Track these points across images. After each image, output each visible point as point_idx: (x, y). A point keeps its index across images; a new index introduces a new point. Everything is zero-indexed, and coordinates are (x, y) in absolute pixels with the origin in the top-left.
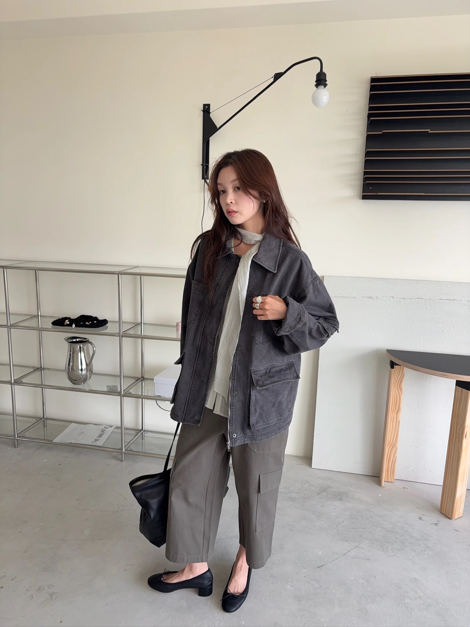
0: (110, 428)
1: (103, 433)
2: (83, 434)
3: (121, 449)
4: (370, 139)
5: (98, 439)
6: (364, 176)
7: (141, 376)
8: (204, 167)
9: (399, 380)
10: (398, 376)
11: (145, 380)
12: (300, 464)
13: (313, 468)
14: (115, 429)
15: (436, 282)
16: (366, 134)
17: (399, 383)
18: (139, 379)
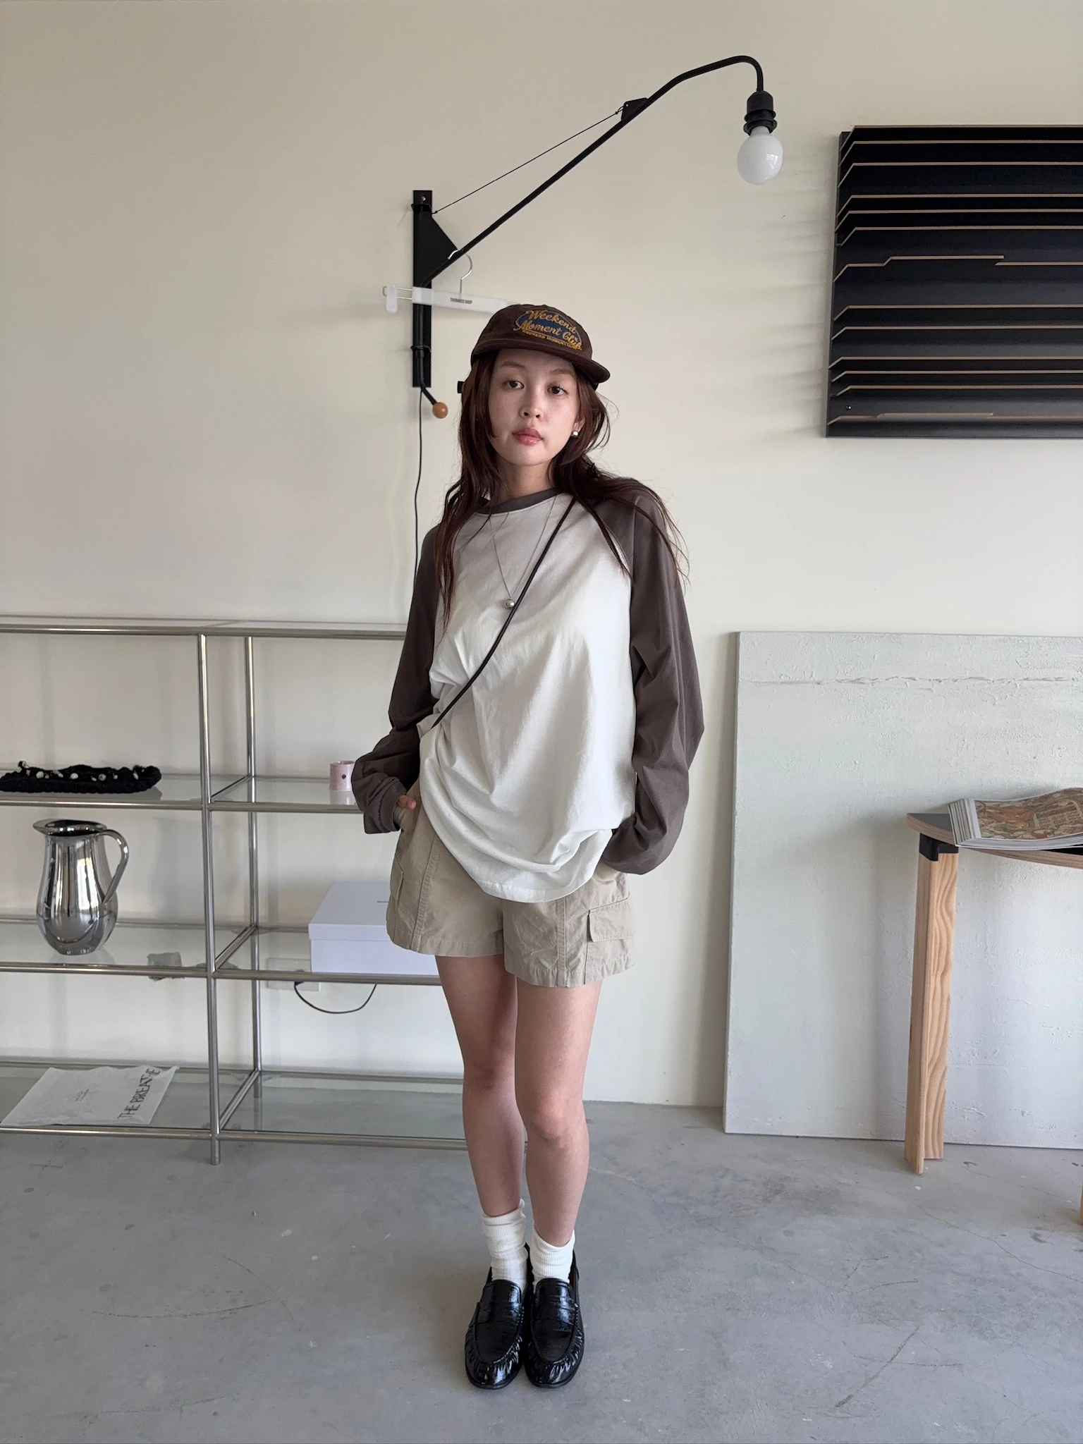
0: (163, 1074)
2: (87, 1095)
3: (210, 1128)
5: (136, 1105)
6: (832, 376)
7: (249, 924)
8: (419, 353)
9: (946, 888)
10: (943, 879)
11: (260, 931)
12: (694, 1127)
13: (727, 1131)
14: (178, 1075)
15: (1013, 638)
16: (836, 273)
17: (945, 898)
18: (246, 930)
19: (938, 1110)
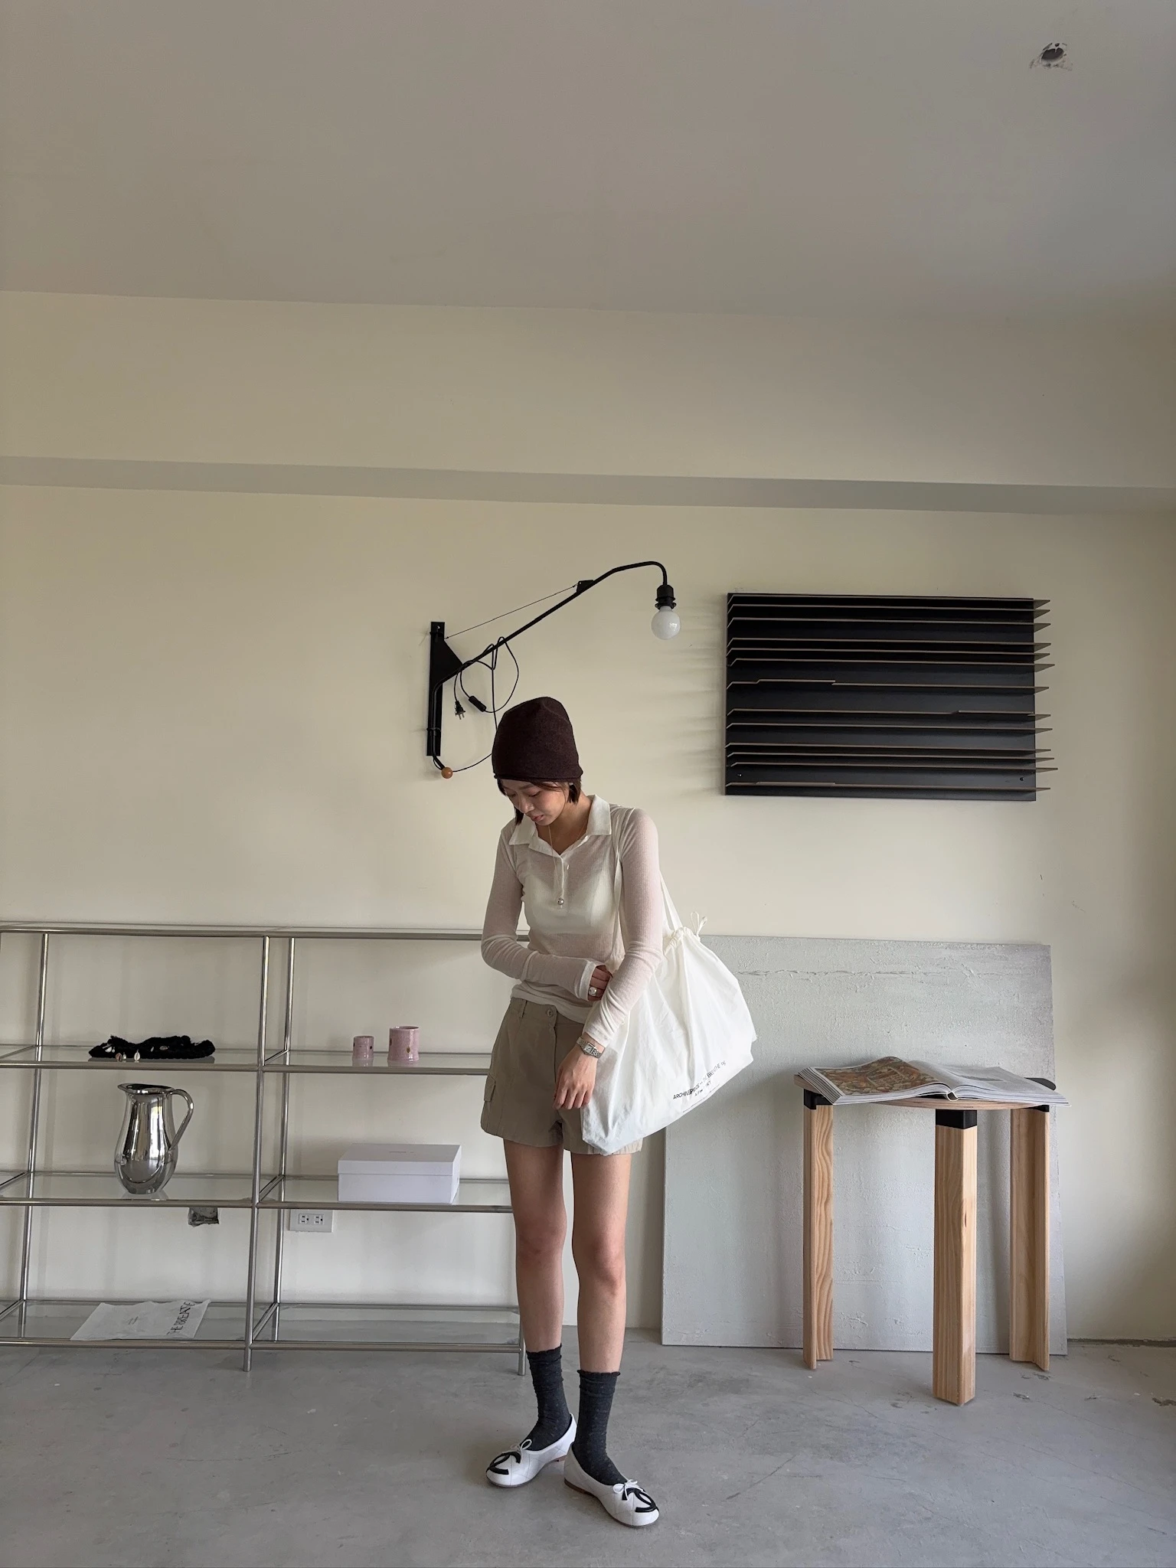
0: (197, 1306)
1: (186, 1315)
2: (138, 1321)
3: (246, 1341)
4: (734, 694)
5: (179, 1326)
6: (727, 753)
7: (278, 1174)
8: (432, 733)
9: (825, 1131)
10: (822, 1124)
11: (286, 1179)
13: (664, 1343)
14: (209, 1308)
15: (867, 942)
16: (728, 684)
17: (824, 1141)
18: (275, 1178)
19: (828, 1315)
